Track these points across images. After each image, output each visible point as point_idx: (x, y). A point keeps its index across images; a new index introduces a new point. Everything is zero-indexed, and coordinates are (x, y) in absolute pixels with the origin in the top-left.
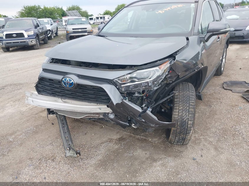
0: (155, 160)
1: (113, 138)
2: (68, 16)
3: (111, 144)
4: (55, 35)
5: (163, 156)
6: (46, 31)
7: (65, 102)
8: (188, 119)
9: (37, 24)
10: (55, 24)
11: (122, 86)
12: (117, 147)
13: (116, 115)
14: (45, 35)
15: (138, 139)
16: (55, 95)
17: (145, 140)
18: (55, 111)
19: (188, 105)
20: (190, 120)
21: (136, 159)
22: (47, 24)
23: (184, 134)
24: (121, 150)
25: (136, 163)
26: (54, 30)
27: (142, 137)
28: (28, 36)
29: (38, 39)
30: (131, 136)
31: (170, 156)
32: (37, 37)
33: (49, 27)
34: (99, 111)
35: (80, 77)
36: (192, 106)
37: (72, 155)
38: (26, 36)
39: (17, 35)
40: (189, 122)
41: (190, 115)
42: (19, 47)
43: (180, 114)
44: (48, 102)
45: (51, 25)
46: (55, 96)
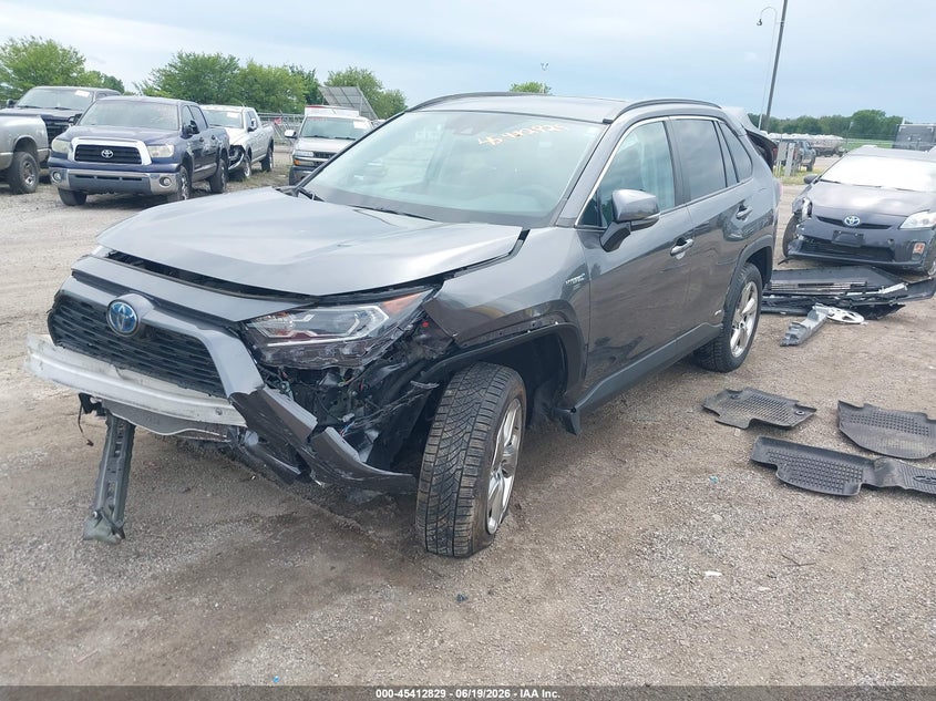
0: (347, 589)
1: (262, 513)
2: (326, 103)
3: (244, 529)
4: (258, 166)
5: (381, 581)
6: (224, 150)
7: (125, 378)
8: (462, 469)
9: (193, 123)
10: (265, 130)
11: (270, 345)
12: (259, 538)
13: (261, 439)
14: (218, 162)
15: (336, 527)
16: (95, 351)
17: (355, 530)
18: (103, 406)
19: (469, 428)
20: (466, 476)
21: (294, 577)
22: (236, 126)
23: (447, 517)
24: (264, 549)
25: (289, 588)
26: (259, 151)
27: (349, 522)
28: (154, 161)
29: (189, 175)
30: (319, 515)
31: (398, 584)
32: (183, 168)
33: (238, 137)
34: (214, 418)
35: (161, 304)
36: (480, 434)
37: (103, 533)
38: (146, 160)
39: (117, 154)
40: (465, 481)
41: (469, 460)
42: (115, 196)
43: (442, 453)
44: (82, 374)
45: (250, 130)
46: (94, 355)
